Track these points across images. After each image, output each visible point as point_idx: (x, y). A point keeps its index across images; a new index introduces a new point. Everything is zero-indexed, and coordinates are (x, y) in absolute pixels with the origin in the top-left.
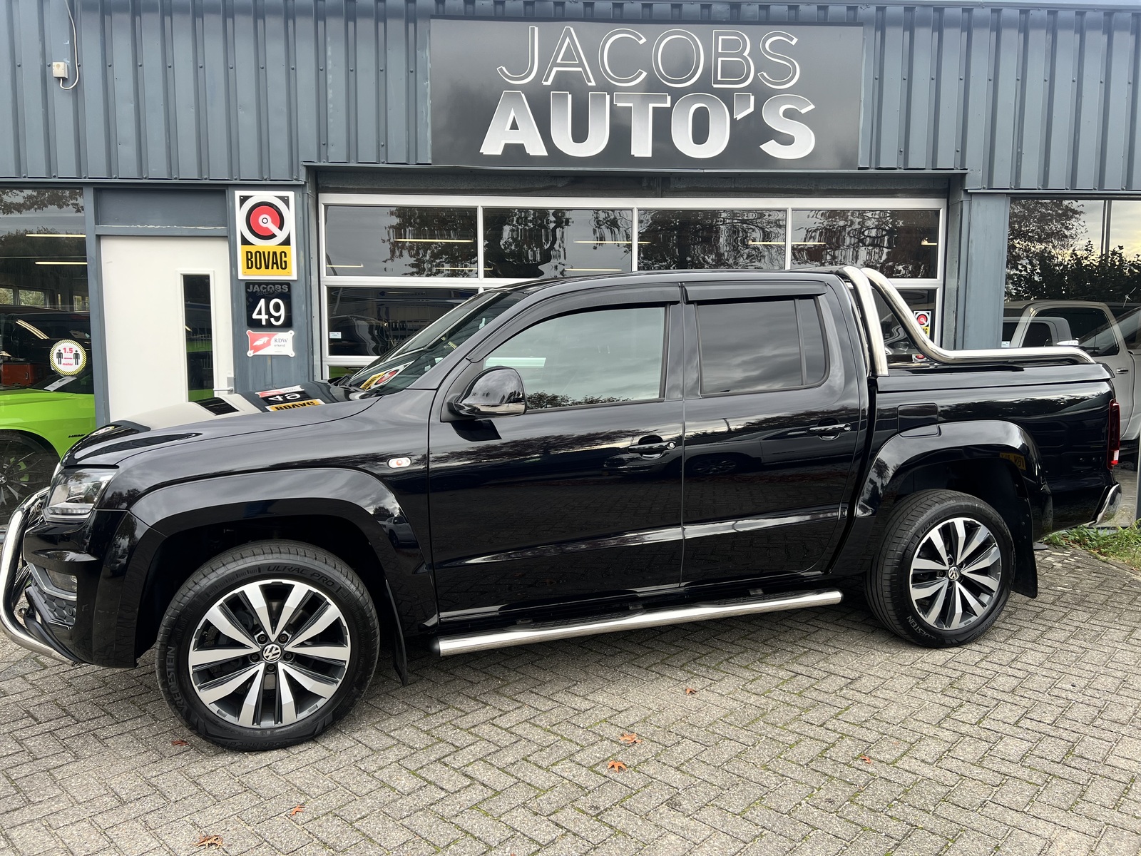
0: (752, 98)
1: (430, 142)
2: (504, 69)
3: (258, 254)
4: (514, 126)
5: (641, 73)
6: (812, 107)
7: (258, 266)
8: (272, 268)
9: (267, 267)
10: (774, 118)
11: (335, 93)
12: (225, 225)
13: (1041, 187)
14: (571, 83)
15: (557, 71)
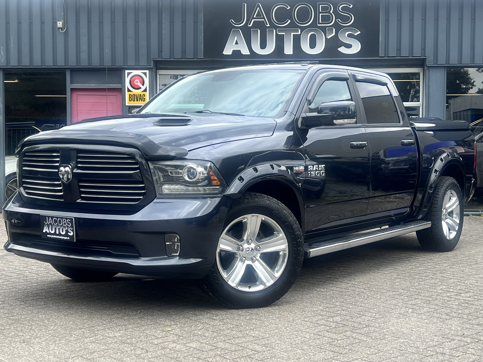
0: (334, 30)
1: (203, 50)
2: (233, 20)
3: (134, 95)
4: (237, 43)
5: (288, 21)
6: (359, 32)
7: (134, 100)
8: (139, 101)
9: (137, 101)
10: (344, 38)
11: (166, 31)
12: (121, 84)
13: (459, 63)
14: (259, 25)
15: (254, 21)
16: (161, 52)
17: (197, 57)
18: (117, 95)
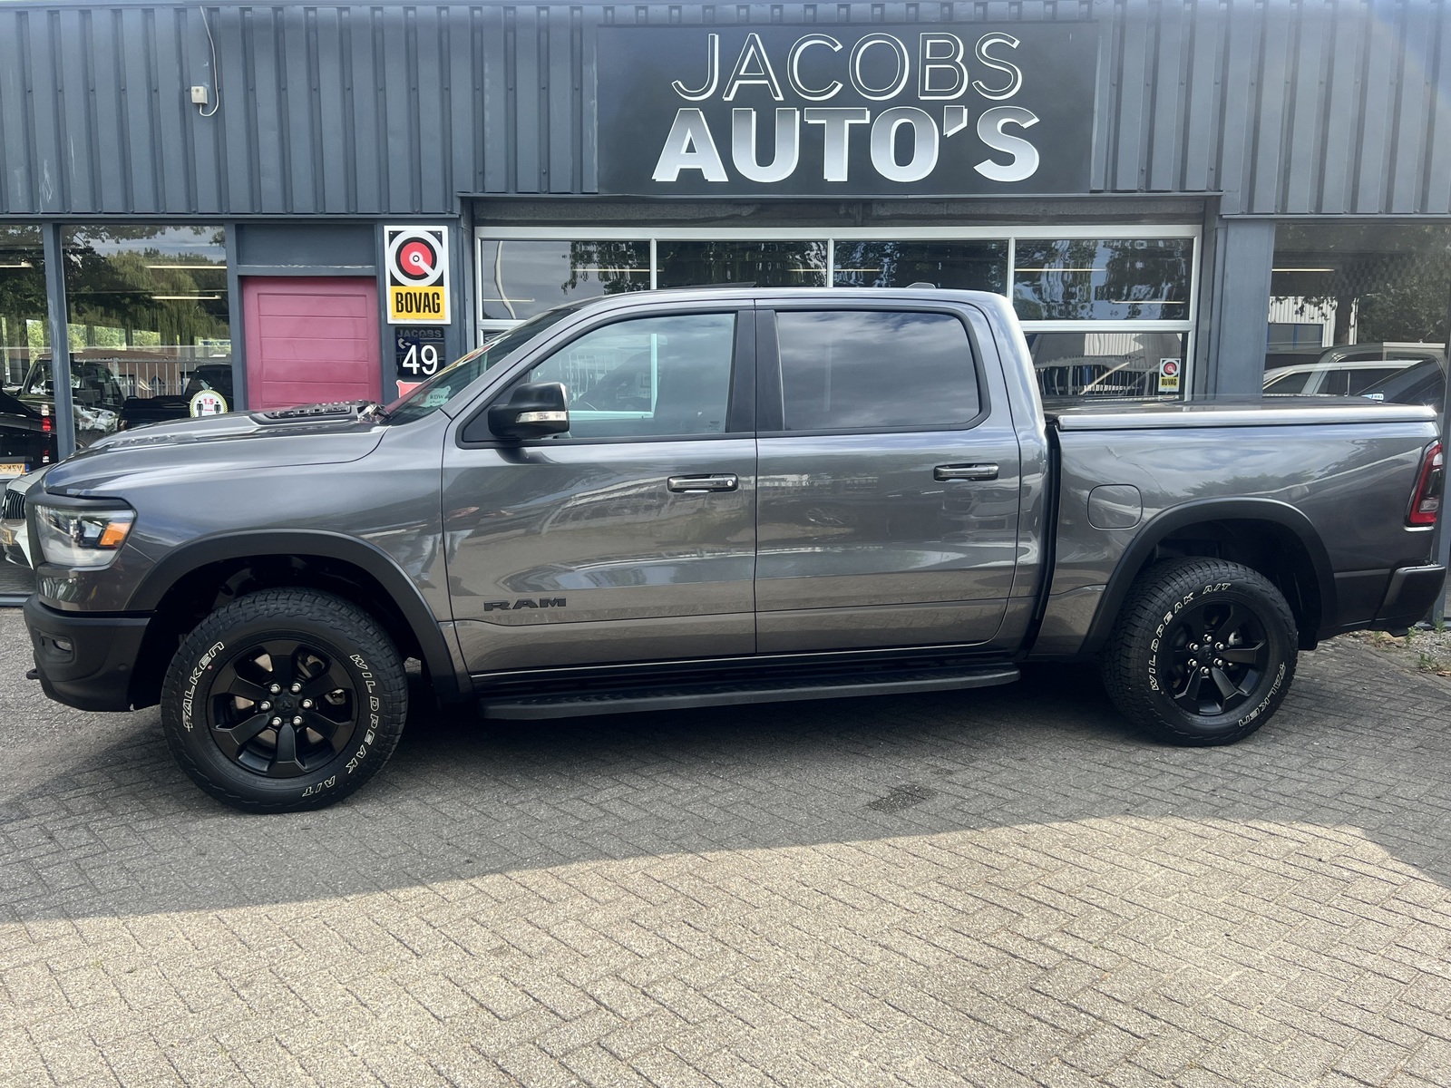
0: (965, 111)
1: (596, 169)
2: (680, 83)
3: (409, 296)
4: (691, 149)
6: (1036, 120)
7: (409, 309)
8: (424, 311)
9: (418, 311)
10: (992, 134)
11: (493, 115)
12: (374, 264)
13: (1313, 211)
14: (755, 98)
15: (740, 85)
16: (483, 173)
17: (581, 188)
18: (365, 296)
